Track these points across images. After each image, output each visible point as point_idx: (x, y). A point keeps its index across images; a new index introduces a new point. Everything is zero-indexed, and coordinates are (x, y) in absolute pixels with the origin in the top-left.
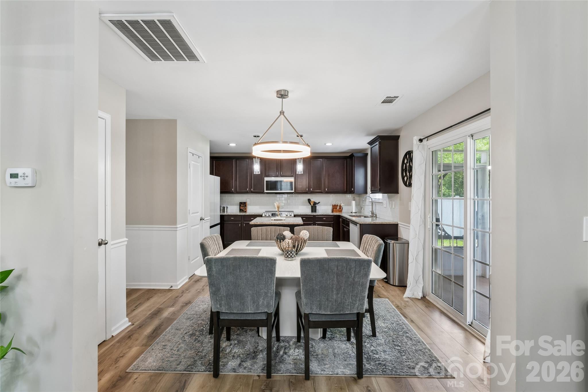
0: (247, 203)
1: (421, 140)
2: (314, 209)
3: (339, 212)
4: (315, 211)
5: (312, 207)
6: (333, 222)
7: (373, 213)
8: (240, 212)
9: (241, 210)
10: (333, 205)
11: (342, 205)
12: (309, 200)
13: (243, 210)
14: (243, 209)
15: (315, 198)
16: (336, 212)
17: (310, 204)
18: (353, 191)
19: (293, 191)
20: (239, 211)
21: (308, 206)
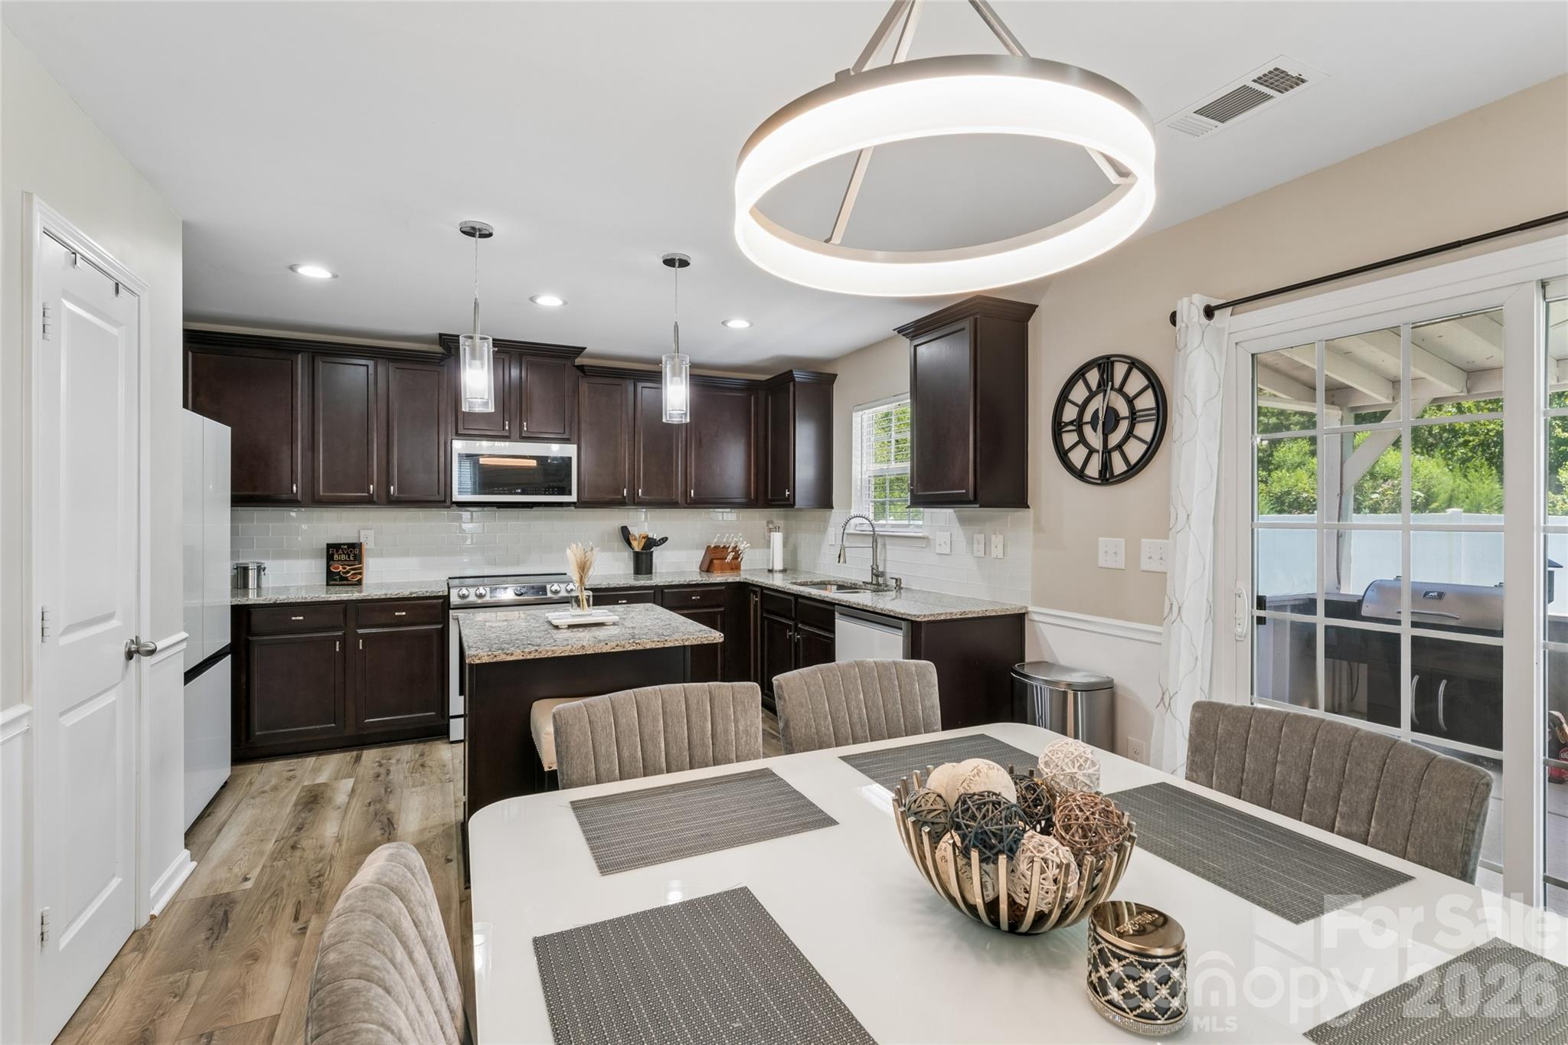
0: (365, 547)
1: (1209, 312)
2: (643, 563)
3: (732, 569)
4: (649, 571)
5: (637, 555)
6: (722, 609)
7: (877, 574)
8: (328, 585)
9: (333, 578)
10: (709, 547)
11: (741, 546)
12: (625, 532)
13: (346, 579)
14: (348, 572)
15: (644, 523)
16: (723, 569)
17: (630, 544)
18: (788, 499)
19: (573, 498)
20: (325, 583)
21: (619, 551)
